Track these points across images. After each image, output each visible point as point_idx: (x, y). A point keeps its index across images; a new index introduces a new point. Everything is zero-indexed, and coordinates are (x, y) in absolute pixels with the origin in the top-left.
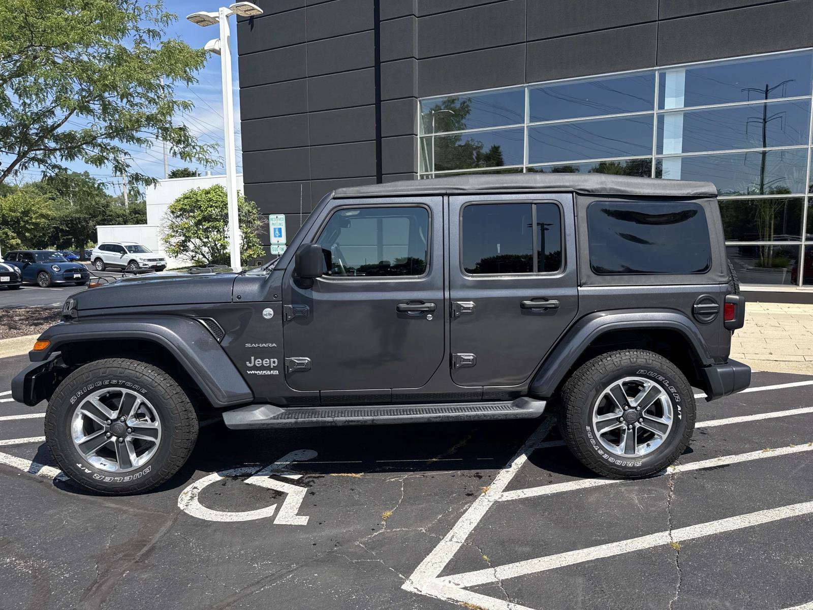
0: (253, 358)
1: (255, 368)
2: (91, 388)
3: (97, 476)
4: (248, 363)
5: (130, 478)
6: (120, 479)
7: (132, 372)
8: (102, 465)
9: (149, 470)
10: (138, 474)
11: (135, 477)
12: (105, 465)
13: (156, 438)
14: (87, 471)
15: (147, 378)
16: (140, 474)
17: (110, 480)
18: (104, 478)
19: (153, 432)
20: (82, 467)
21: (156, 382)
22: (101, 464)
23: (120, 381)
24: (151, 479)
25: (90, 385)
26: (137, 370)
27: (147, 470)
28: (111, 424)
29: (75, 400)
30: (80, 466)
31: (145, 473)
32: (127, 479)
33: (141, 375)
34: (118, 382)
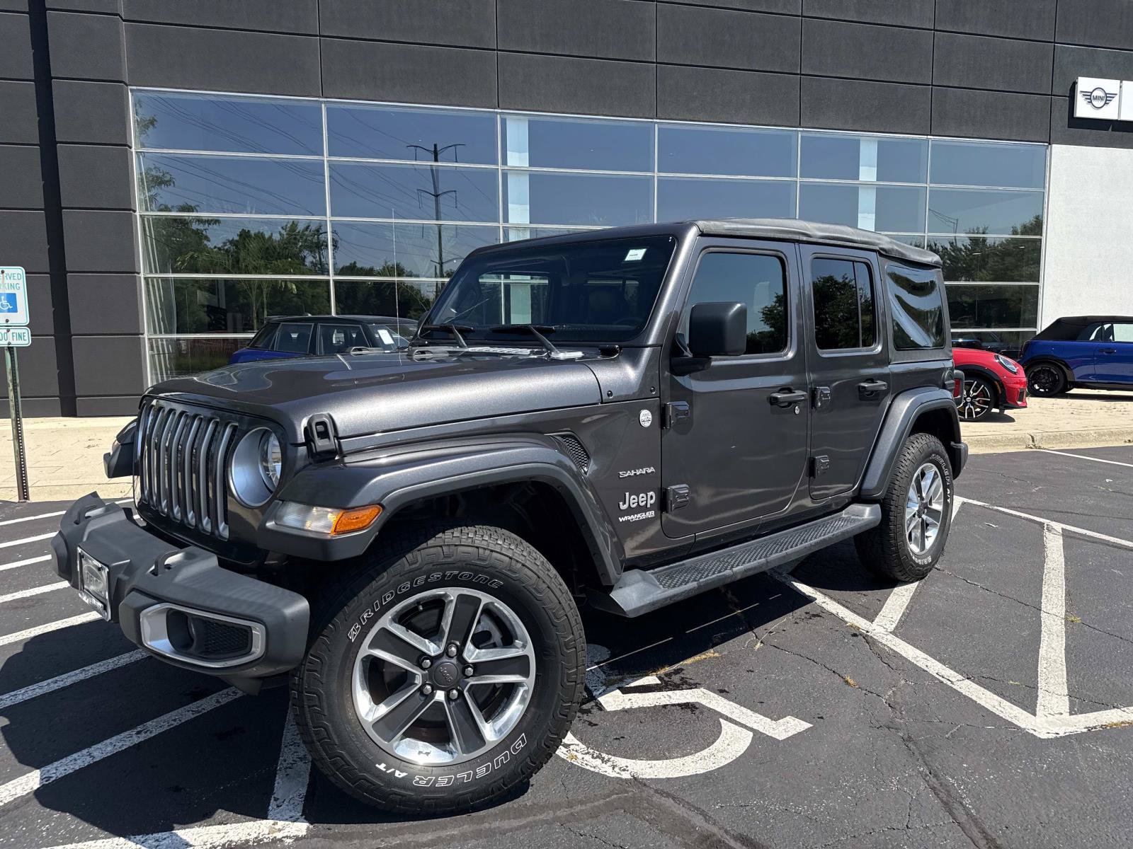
0: (627, 494)
1: (630, 511)
2: (388, 600)
3: (421, 779)
4: (621, 503)
5: (487, 767)
6: (469, 775)
7: (470, 549)
8: (421, 755)
9: (523, 742)
10: (501, 757)
11: (498, 765)
12: (428, 754)
13: (526, 674)
14: (398, 774)
15: (499, 556)
16: (506, 756)
17: (448, 783)
18: (436, 781)
19: (519, 665)
20: (387, 768)
21: (517, 561)
22: (420, 752)
23: (448, 573)
24: (528, 760)
25: (387, 595)
26: (477, 543)
27: (519, 744)
28: (431, 666)
29: (356, 633)
30: (382, 767)
31: (515, 750)
32: (481, 771)
33: (487, 552)
34: (444, 576)
